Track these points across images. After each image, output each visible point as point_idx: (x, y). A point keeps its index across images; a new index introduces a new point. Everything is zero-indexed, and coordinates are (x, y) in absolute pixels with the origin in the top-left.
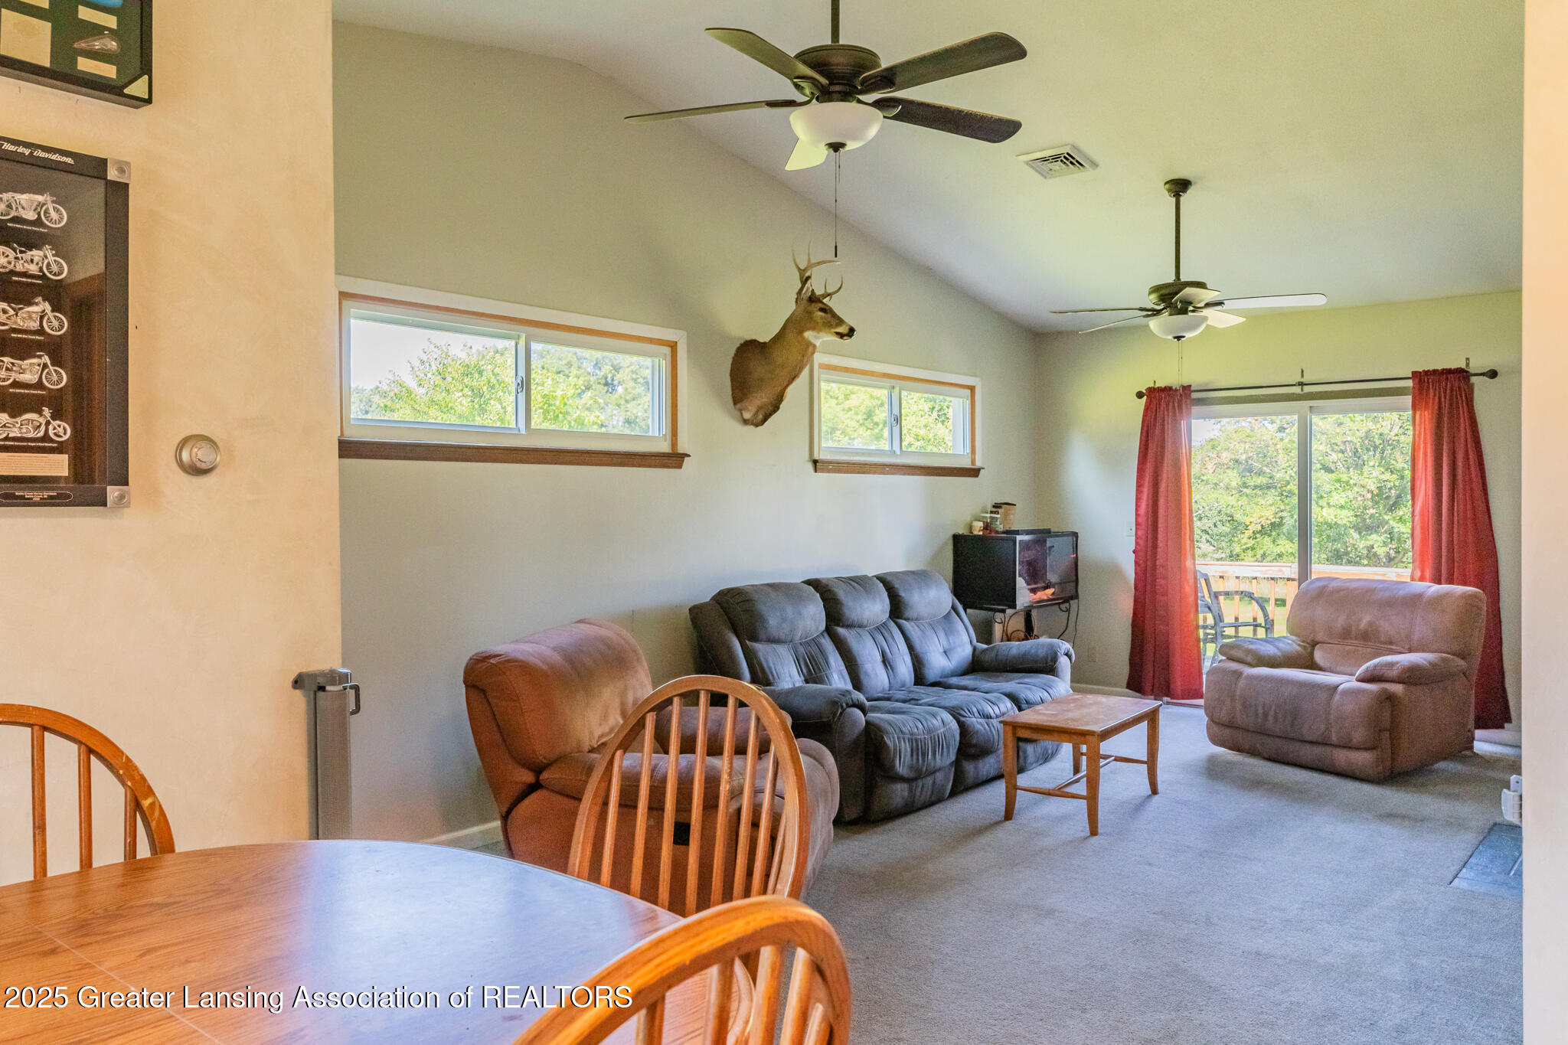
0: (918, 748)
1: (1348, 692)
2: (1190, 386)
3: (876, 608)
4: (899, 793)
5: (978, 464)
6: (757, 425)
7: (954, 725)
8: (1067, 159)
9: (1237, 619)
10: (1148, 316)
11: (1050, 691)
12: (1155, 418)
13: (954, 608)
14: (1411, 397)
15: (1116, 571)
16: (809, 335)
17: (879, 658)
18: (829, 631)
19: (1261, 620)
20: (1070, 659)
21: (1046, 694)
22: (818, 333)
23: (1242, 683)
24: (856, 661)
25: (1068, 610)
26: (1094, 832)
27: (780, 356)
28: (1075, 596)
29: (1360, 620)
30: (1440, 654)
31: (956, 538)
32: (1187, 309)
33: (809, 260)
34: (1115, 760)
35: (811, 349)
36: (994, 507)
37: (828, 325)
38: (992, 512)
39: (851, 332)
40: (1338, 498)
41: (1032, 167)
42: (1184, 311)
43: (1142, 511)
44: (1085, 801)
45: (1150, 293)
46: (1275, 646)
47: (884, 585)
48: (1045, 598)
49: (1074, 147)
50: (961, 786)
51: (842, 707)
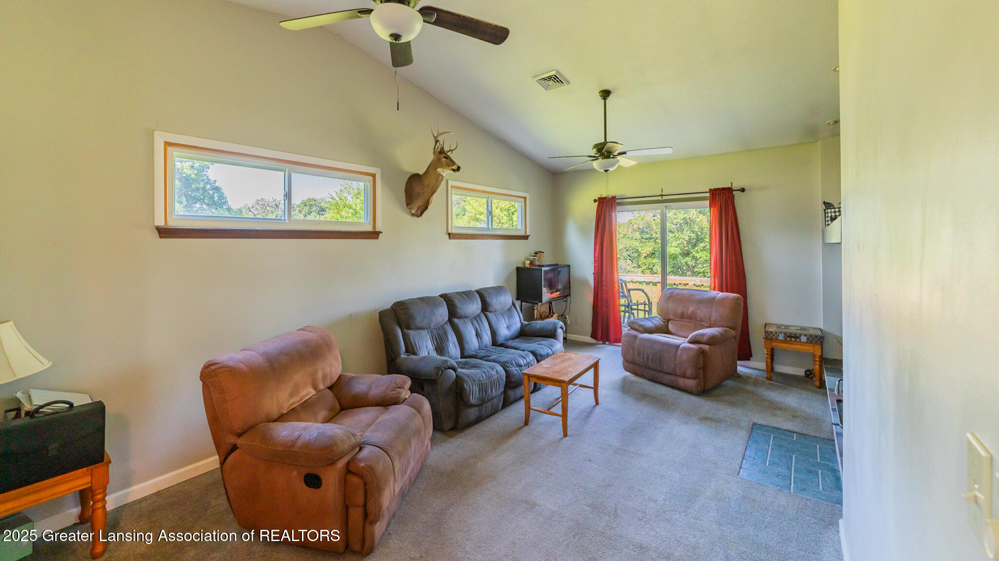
0: (483, 388)
1: (685, 349)
2: (616, 197)
3: (475, 307)
4: (473, 413)
5: (528, 233)
6: (418, 217)
7: (503, 373)
8: (555, 79)
9: (638, 302)
10: (593, 160)
11: (552, 348)
12: (602, 212)
13: (513, 304)
14: (709, 201)
15: (586, 282)
16: (439, 170)
17: (474, 333)
18: (450, 321)
19: (647, 302)
20: (563, 330)
21: (550, 350)
22: (443, 169)
23: (637, 342)
24: (462, 336)
25: (566, 301)
26: (565, 435)
27: (426, 182)
28: (569, 295)
29: (688, 309)
30: (724, 328)
31: (518, 269)
32: (610, 156)
33: (438, 132)
34: (580, 386)
35: (441, 177)
36: (535, 253)
37: (448, 165)
38: (534, 256)
39: (459, 169)
40: (675, 244)
41: (539, 83)
42: (608, 157)
43: (597, 255)
44: (561, 418)
45: (593, 148)
46: (652, 322)
47: (479, 296)
48: (556, 296)
49: (557, 72)
50: (507, 403)
51: (442, 370)
